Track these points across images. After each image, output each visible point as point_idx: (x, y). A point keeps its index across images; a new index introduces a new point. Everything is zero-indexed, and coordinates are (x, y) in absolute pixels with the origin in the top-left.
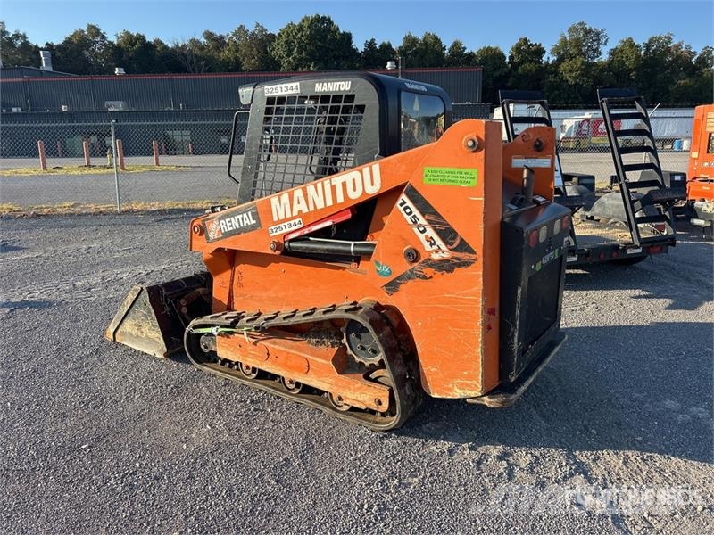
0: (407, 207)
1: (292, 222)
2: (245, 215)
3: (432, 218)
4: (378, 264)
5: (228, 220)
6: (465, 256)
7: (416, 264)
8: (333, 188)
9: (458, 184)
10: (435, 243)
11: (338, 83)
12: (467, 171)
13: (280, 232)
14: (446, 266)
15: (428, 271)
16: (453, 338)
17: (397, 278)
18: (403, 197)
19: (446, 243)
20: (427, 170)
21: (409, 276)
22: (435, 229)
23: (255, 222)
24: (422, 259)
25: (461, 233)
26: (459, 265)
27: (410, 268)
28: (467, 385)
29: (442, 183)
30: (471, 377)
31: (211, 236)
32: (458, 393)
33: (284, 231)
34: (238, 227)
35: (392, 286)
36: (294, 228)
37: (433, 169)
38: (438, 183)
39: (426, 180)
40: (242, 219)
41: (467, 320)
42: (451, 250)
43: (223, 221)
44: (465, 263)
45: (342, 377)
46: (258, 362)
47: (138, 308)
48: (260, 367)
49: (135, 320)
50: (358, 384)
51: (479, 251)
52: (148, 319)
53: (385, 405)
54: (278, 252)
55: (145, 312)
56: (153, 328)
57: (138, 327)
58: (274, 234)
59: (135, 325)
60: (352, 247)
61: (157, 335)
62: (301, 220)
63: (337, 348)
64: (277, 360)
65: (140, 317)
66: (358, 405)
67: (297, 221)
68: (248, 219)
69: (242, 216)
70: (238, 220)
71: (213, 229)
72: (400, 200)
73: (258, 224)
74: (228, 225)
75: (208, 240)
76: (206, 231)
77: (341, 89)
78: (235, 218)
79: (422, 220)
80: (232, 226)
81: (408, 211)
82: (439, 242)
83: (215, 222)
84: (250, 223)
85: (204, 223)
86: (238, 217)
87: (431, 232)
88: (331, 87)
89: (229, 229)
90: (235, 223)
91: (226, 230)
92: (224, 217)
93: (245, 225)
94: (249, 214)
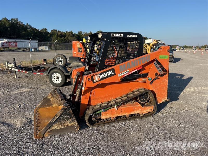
1: (126, 72)
2: (110, 72)
3: (160, 66)
4: (149, 78)
5: (103, 74)
6: (166, 72)
7: (157, 76)
9: (165, 58)
11: (134, 35)
12: (167, 56)
13: (122, 75)
14: (162, 75)
15: (159, 77)
16: (163, 90)
17: (153, 80)
18: (155, 62)
19: (163, 70)
20: (160, 56)
21: (155, 79)
22: (161, 68)
23: (113, 73)
25: (165, 68)
26: (165, 75)
27: (156, 77)
28: (165, 98)
31: (95, 81)
32: (163, 101)
33: (123, 74)
34: (107, 76)
35: (152, 83)
36: (126, 73)
37: (161, 56)
38: (162, 58)
39: (160, 58)
40: (109, 73)
41: (165, 85)
43: (101, 75)
44: (166, 74)
45: (143, 107)
46: (118, 114)
47: (63, 116)
48: (118, 116)
49: (60, 122)
50: (147, 107)
51: (168, 71)
52: (69, 119)
53: (153, 110)
54: (120, 81)
55: (68, 116)
56: (72, 121)
57: (62, 124)
58: (120, 76)
59: (60, 124)
60: (142, 75)
61: (74, 123)
62: (128, 70)
63: (136, 102)
64: (125, 111)
65: (64, 120)
66: (146, 113)
67: (127, 71)
68: (111, 73)
69: (108, 72)
70: (107, 74)
71: (96, 78)
72: (154, 63)
73: (115, 74)
74: (103, 76)
75: (94, 82)
76: (93, 79)
77: (135, 37)
78: (106, 73)
79: (159, 66)
80: (104, 76)
81: (156, 65)
82: (161, 70)
83: (98, 76)
84: (111, 74)
85: (92, 77)
86: (107, 73)
87: (160, 69)
88: (132, 36)
89: (103, 77)
90: (106, 75)
91: (102, 78)
92: (101, 74)
93: (110, 75)
94: (112, 71)
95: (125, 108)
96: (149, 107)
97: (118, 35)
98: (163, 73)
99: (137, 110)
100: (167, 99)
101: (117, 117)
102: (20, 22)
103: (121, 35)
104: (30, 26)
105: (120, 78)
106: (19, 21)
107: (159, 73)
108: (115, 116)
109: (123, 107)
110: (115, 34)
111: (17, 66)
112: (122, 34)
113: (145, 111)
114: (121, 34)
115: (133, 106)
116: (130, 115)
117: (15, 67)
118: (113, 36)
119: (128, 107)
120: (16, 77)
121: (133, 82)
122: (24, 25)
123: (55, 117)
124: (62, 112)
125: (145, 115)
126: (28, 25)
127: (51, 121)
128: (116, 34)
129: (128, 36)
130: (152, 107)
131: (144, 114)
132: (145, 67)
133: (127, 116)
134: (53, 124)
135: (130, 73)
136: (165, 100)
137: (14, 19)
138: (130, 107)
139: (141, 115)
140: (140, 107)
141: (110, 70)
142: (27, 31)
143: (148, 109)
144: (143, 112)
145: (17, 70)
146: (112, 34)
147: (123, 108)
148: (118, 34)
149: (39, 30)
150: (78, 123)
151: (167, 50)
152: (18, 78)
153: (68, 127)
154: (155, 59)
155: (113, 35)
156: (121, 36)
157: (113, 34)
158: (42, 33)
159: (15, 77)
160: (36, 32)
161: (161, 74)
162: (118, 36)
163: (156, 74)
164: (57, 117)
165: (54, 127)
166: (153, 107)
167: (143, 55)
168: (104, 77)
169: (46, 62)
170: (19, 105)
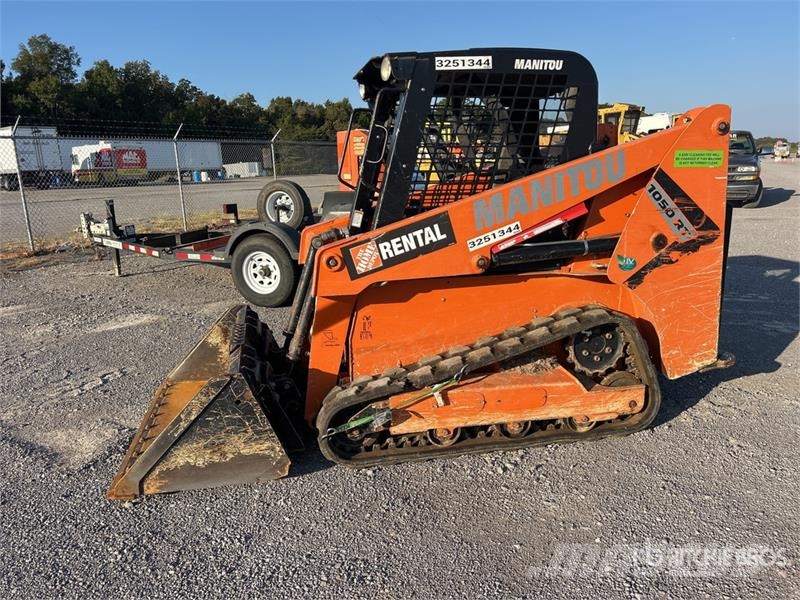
0: (657, 193)
1: (505, 228)
2: (428, 230)
3: (681, 201)
4: (620, 257)
5: (394, 241)
6: (710, 233)
7: (663, 251)
8: (566, 180)
9: (707, 165)
10: (682, 225)
11: (546, 62)
12: (715, 152)
13: (485, 244)
14: (691, 247)
15: (675, 255)
16: (695, 315)
17: (643, 269)
18: (653, 181)
19: (693, 224)
20: (678, 153)
21: (653, 265)
22: (683, 211)
23: (444, 236)
24: (670, 243)
25: (706, 213)
26: (704, 243)
27: (657, 255)
28: (705, 355)
29: (692, 166)
30: (709, 348)
31: (361, 268)
32: (697, 366)
33: (493, 241)
34: (414, 247)
35: (636, 280)
36: (508, 235)
37: (682, 152)
38: (689, 165)
39: (677, 164)
40: (423, 235)
41: (709, 294)
42: (697, 230)
43: (387, 244)
44: (710, 241)
45: (592, 393)
46: (466, 418)
47: (216, 415)
48: (470, 423)
49: (206, 438)
50: (611, 393)
51: (722, 227)
52: (244, 425)
53: (641, 404)
54: (480, 271)
55: (237, 416)
56: (256, 436)
57: (215, 447)
58: (476, 247)
59: (205, 447)
60: (586, 246)
61: (267, 444)
62: (518, 223)
63: (560, 367)
64: (501, 404)
65: (222, 428)
66: (608, 417)
67: (513, 226)
68: (433, 234)
69: (421, 231)
70: (415, 238)
71: (366, 258)
72: (649, 187)
73: (451, 239)
74: (396, 247)
75: (354, 275)
76: (348, 262)
77: (551, 68)
78: (410, 235)
79: (671, 204)
80: (403, 248)
81: (657, 196)
82: (687, 223)
83: (371, 247)
84: (435, 240)
85: (345, 251)
86: (415, 233)
87: (679, 215)
88: (537, 65)
89: (398, 253)
90: (409, 242)
91: (391, 255)
92: (388, 238)
93: (427, 242)
94: (436, 227)
95: (501, 392)
96: (619, 393)
97: (467, 63)
98: (693, 237)
99: (560, 401)
100: (719, 357)
101: (463, 428)
103: (484, 63)
105: (475, 259)
107: (674, 236)
108: (456, 425)
109: (490, 385)
110: (451, 59)
111: (122, 231)
112: (490, 58)
113: (599, 409)
114: (484, 59)
115: (538, 385)
116: (526, 423)
117: (115, 236)
118: (443, 68)
119: (513, 387)
120: (120, 273)
121: (547, 276)
123: (182, 416)
124: (212, 397)
125: (600, 429)
127: (168, 431)
128: (460, 58)
129: (519, 64)
130: (638, 394)
131: (599, 423)
132: (601, 211)
133: (515, 429)
134: (175, 444)
135: (526, 237)
136: (709, 362)
138: (524, 386)
139: (581, 425)
140: (574, 391)
141: (429, 222)
142: (184, 107)
143: (613, 403)
144: (589, 411)
145: (118, 245)
146: (437, 59)
147: (490, 389)
148: (466, 58)
150: (284, 446)
151: (715, 125)
152: (127, 275)
153: (242, 462)
154: (653, 170)
155: (443, 64)
156: (482, 67)
157: (443, 59)
159: (117, 274)
161: (683, 240)
162: (467, 67)
163: (660, 241)
164: (193, 418)
165: (182, 457)
166: (644, 391)
167: (593, 153)
168: (402, 251)
169: (236, 215)
170: (105, 375)
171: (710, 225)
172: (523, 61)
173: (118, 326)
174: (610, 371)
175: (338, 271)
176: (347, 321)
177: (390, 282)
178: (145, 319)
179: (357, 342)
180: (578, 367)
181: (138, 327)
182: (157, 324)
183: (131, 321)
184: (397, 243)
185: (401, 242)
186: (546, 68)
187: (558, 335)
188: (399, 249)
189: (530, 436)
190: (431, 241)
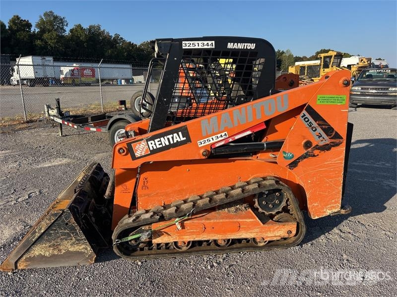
0: (306, 118)
1: (219, 135)
2: (175, 135)
3: (321, 122)
4: (285, 153)
5: (156, 141)
6: (337, 141)
7: (309, 149)
8: (254, 111)
9: (336, 103)
10: (321, 136)
11: (246, 44)
12: (340, 96)
13: (208, 143)
14: (326, 148)
15: (316, 152)
16: (328, 185)
17: (298, 159)
18: (304, 112)
19: (328, 135)
20: (319, 96)
21: (304, 157)
22: (322, 128)
23: (185, 138)
24: (313, 146)
25: (335, 129)
26: (334, 146)
27: (306, 152)
28: (333, 207)
29: (327, 103)
30: (336, 202)
31: (138, 154)
32: (328, 212)
33: (212, 142)
34: (167, 144)
35: (293, 165)
36: (220, 139)
37: (321, 96)
38: (326, 103)
39: (318, 102)
40: (173, 138)
41: (336, 174)
42: (330, 138)
43: (152, 142)
44: (337, 145)
45: (266, 225)
46: (195, 236)
47: (56, 230)
48: (197, 239)
49: (50, 242)
50: (277, 226)
51: (345, 137)
52: (71, 236)
53: (294, 232)
54: (204, 157)
55: (66, 231)
56: (77, 242)
57: (55, 247)
58: (203, 145)
59: (50, 246)
60: (265, 145)
61: (83, 246)
62: (226, 133)
63: (250, 210)
64: (214, 229)
65: (58, 237)
66: (275, 239)
67: (223, 134)
68: (178, 138)
69: (172, 135)
70: (168, 139)
71: (140, 149)
72: (302, 114)
73: (188, 140)
74: (157, 143)
75: (134, 158)
77: (248, 48)
78: (165, 137)
79: (315, 124)
80: (161, 144)
81: (307, 120)
82: (324, 135)
83: (143, 143)
84: (179, 140)
85: (129, 145)
86: (168, 137)
87: (319, 130)
88: (240, 46)
89: (158, 146)
90: (165, 141)
91: (155, 148)
92: (153, 138)
93: (175, 141)
94: (180, 133)
95: (214, 223)
96: (281, 226)
97: (200, 45)
98: (327, 142)
99: (248, 228)
100: (342, 207)
101: (193, 242)
102: (104, 31)
103: (210, 45)
104: (122, 38)
105: (202, 151)
106: (102, 30)
107: (316, 141)
108: (189, 240)
109: (208, 219)
110: (192, 42)
111: (63, 114)
112: (213, 42)
113: (269, 234)
114: (210, 42)
115: (235, 220)
116: (229, 240)
117: (60, 117)
118: (187, 47)
119: (221, 221)
120: (62, 134)
122: (111, 36)
123: (37, 230)
124: (52, 221)
125: (271, 244)
126: (117, 36)
127: (29, 238)
128: (196, 42)
129: (230, 46)
130: (293, 227)
131: (270, 242)
132: (275, 126)
133: (222, 243)
134: (33, 244)
135: (231, 140)
136: (336, 210)
137: (94, 27)
138: (227, 220)
139: (260, 242)
140: (256, 224)
141: (176, 131)
142: (116, 47)
143: (277, 232)
144: (264, 235)
145: (60, 121)
146: (183, 42)
147: (209, 221)
148: (200, 42)
149: (136, 45)
150: (92, 247)
151: (341, 81)
152: (66, 136)
153: (69, 255)
154: (305, 105)
155: (186, 45)
156: (209, 47)
157: (187, 42)
158: (142, 50)
159: (60, 135)
160: (131, 48)
161: (321, 144)
162: (200, 47)
163: (308, 145)
164: (42, 231)
165: (37, 251)
166: (296, 226)
167: (272, 94)
168: (161, 146)
169: (125, 106)
170: (31, 193)
171: (337, 136)
172: (232, 44)
173: (50, 165)
174: (278, 213)
175: (125, 155)
176: (134, 180)
177: (154, 162)
178: (65, 161)
179: (140, 191)
180: (260, 210)
181: (59, 165)
182: (68, 165)
183: (57, 162)
184: (158, 141)
185: (160, 141)
186: (245, 48)
187: (246, 194)
188: (159, 145)
189: (231, 247)
190: (177, 141)
